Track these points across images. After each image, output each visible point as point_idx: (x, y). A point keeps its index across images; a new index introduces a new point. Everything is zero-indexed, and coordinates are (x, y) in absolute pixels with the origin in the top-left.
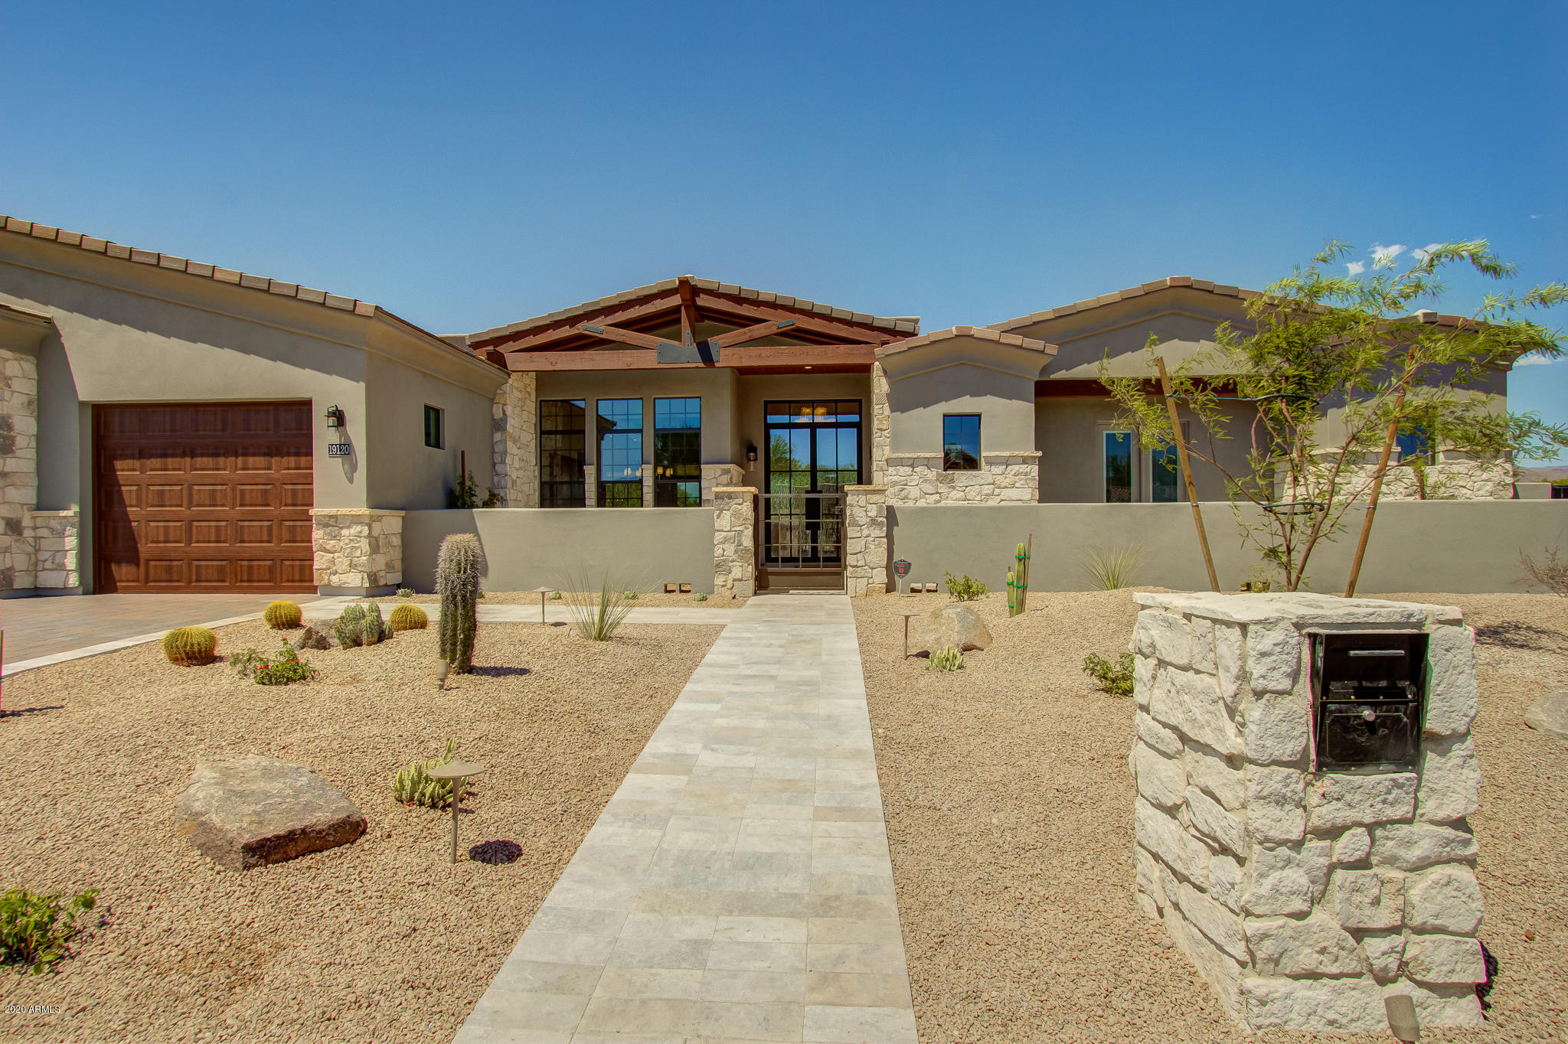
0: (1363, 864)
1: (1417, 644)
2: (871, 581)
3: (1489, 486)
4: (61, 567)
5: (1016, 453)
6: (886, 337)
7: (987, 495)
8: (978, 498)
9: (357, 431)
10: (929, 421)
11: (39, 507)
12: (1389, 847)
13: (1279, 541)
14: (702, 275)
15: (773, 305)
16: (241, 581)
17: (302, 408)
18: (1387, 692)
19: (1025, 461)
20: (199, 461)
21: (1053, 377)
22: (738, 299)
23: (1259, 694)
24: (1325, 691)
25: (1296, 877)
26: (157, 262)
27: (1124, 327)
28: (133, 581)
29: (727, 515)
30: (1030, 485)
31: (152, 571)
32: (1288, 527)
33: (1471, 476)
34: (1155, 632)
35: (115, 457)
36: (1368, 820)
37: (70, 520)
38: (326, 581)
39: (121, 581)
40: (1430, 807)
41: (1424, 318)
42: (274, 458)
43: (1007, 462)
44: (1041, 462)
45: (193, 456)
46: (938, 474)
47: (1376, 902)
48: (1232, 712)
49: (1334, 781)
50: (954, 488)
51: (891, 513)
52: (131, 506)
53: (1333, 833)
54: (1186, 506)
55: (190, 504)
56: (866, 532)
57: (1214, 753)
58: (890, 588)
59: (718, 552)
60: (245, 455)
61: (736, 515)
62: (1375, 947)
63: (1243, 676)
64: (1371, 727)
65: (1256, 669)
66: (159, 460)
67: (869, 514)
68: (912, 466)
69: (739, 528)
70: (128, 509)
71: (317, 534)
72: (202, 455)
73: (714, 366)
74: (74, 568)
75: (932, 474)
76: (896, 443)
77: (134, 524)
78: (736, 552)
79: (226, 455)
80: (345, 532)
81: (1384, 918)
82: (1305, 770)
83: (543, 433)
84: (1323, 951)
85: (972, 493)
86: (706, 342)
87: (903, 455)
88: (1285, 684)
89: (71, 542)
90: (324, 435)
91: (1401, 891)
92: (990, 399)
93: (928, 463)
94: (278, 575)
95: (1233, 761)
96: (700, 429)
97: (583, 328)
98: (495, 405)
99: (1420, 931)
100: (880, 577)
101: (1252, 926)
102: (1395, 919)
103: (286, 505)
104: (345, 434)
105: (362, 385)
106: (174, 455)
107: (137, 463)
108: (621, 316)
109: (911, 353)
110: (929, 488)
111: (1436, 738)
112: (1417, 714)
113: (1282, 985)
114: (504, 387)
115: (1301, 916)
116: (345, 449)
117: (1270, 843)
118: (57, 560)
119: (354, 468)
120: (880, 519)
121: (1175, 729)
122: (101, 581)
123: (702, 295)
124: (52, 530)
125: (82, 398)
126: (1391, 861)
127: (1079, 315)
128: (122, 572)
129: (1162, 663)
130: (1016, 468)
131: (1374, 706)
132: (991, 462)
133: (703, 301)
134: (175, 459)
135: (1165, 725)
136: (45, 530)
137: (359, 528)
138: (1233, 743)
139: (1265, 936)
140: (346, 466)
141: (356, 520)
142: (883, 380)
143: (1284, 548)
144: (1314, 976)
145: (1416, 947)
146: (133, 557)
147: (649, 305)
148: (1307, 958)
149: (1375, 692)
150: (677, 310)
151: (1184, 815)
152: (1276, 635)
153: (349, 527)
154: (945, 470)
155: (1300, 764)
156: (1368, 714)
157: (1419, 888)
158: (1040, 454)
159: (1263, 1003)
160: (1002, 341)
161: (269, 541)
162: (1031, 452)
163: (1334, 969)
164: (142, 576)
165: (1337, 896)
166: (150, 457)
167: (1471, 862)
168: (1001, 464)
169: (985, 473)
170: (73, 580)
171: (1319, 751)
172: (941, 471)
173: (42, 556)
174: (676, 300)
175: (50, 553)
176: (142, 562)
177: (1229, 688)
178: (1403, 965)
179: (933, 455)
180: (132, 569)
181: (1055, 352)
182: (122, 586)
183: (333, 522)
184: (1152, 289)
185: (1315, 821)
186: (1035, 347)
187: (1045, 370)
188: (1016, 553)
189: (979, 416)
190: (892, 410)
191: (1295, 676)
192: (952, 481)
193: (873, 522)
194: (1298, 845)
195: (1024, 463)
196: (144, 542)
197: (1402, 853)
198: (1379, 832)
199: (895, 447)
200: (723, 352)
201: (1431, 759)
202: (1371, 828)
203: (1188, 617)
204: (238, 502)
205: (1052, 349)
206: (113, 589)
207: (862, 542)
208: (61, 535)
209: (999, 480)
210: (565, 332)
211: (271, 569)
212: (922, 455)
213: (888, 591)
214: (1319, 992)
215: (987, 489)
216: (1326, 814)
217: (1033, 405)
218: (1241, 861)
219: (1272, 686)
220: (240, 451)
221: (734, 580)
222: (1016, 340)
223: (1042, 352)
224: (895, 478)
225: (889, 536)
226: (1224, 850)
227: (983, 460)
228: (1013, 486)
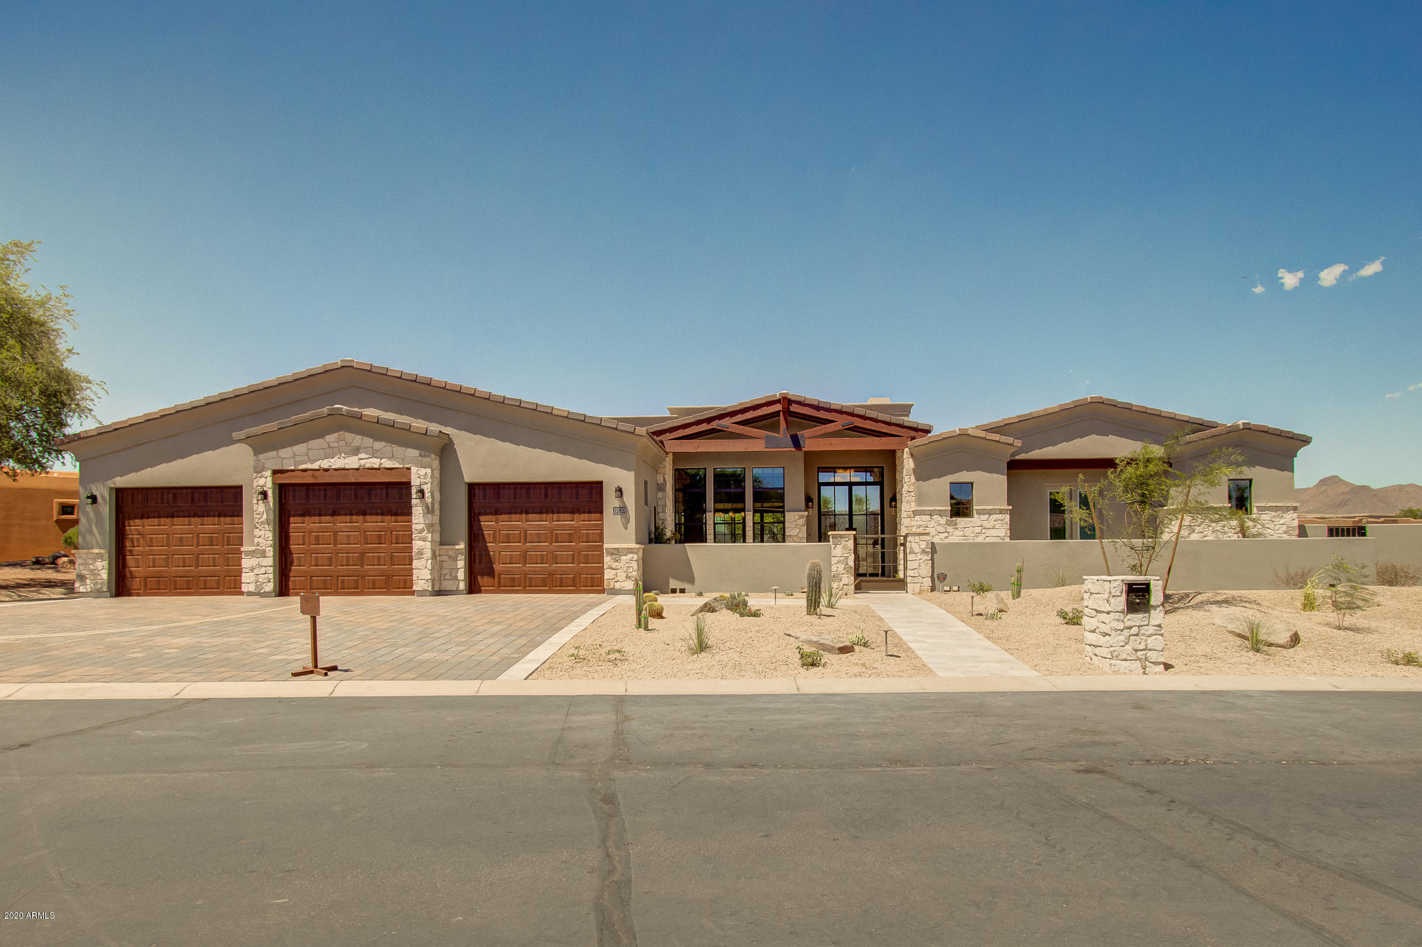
0: (1137, 635)
1: (1148, 585)
2: (922, 585)
3: (1284, 528)
4: (456, 578)
5: (996, 507)
6: (913, 434)
7: (977, 533)
8: (972, 535)
9: (630, 500)
10: (941, 487)
11: (441, 544)
12: (1143, 631)
13: (1137, 561)
14: (795, 392)
15: (840, 412)
16: (556, 586)
17: (598, 486)
18: (1142, 596)
19: (1001, 512)
20: (531, 516)
21: (1017, 458)
22: (817, 408)
23: (1113, 596)
24: (1128, 596)
25: (1122, 638)
26: (519, 405)
27: (1062, 427)
28: (491, 586)
29: (839, 547)
30: (1005, 527)
31: (502, 581)
32: (1141, 556)
33: (1273, 522)
34: (1089, 586)
35: (480, 514)
36: (1138, 625)
37: (461, 551)
38: (612, 586)
39: (483, 587)
40: (1152, 622)
41: (1243, 426)
42: (576, 515)
43: (990, 513)
44: (1012, 513)
45: (527, 513)
46: (947, 520)
47: (1140, 643)
48: (1108, 601)
49: (1130, 616)
50: (957, 529)
51: (933, 546)
52: (490, 543)
53: (1130, 628)
54: (1096, 542)
55: (526, 542)
56: (919, 557)
57: (1104, 612)
58: (933, 589)
59: (834, 569)
60: (558, 512)
61: (845, 547)
62: (1139, 653)
63: (1110, 593)
64: (1139, 604)
65: (1113, 591)
66: (507, 516)
67: (921, 547)
68: (931, 515)
69: (846, 555)
70: (488, 544)
71: (607, 559)
72: (533, 513)
73: (801, 450)
74: (463, 579)
75: (943, 520)
76: (920, 499)
77: (491, 553)
78: (845, 569)
79: (547, 512)
80: (622, 558)
81: (1142, 647)
82: (1124, 614)
83: (676, 490)
84: (1128, 654)
85: (968, 532)
86: (796, 435)
87: (925, 508)
88: (1120, 594)
89: (461, 563)
90: (610, 501)
91: (1146, 641)
92: (979, 473)
93: (941, 513)
94: (578, 582)
95: (1108, 613)
96: (783, 489)
97: (714, 425)
98: (658, 475)
99: (1150, 650)
100: (928, 582)
101: (1112, 649)
102: (1144, 647)
103: (583, 542)
104: (623, 502)
105: (633, 473)
106: (515, 513)
107: (494, 518)
108: (740, 418)
109: (931, 444)
110: (941, 529)
111: (1153, 606)
112: (1148, 601)
113: (1119, 662)
114: (664, 463)
115: (1123, 646)
116: (623, 510)
117: (1116, 630)
118: (453, 574)
119: (628, 521)
120: (927, 550)
121: (1095, 610)
122: (473, 588)
123: (793, 405)
124: (450, 557)
125: (466, 480)
126: (1143, 635)
127: (1033, 420)
128: (483, 581)
129: (1091, 594)
130: (995, 516)
131: (1139, 599)
132: (980, 513)
133: (794, 408)
134: (516, 515)
135: (1092, 609)
136: (446, 557)
137: (631, 555)
138: (1108, 608)
139: (1115, 651)
140: (623, 520)
141: (630, 551)
142: (911, 460)
143: (1139, 564)
144: (1126, 660)
145: (1149, 654)
146: (490, 572)
147: (759, 410)
148: (1124, 656)
149: (1139, 596)
150: (776, 414)
151: (1097, 631)
152: (1117, 583)
153: (626, 555)
154: (951, 517)
155: (1122, 612)
156: (1138, 601)
157: (1150, 640)
158: (1010, 507)
159: (1114, 666)
160: (987, 438)
161: (573, 563)
162: (1005, 507)
163: (1131, 658)
164: (496, 583)
165: (1131, 642)
166: (502, 514)
167: (1162, 635)
168: (986, 514)
169: (976, 520)
170: (462, 586)
171: (1127, 609)
172: (949, 518)
173: (444, 572)
174: (778, 407)
175: (448, 570)
176: (496, 575)
177: (1106, 596)
178: (1146, 658)
179: (944, 508)
180: (491, 579)
181: (1020, 445)
182: (484, 590)
183: (616, 553)
184: (1079, 403)
185: (1126, 625)
186: (1008, 441)
187: (1013, 454)
188: (1016, 568)
189: (972, 484)
190: (918, 479)
191: (1122, 592)
192: (956, 524)
193: (924, 552)
194: (1122, 630)
195: (1001, 513)
196: (497, 563)
197: (1146, 633)
198: (1141, 628)
199: (919, 503)
200: (807, 441)
201: (1152, 612)
202: (1139, 627)
203: (1098, 581)
204: (554, 540)
205: (1018, 443)
206: (479, 592)
207: (917, 562)
208: (456, 560)
209: (985, 524)
210: (704, 427)
211: (574, 579)
212: (937, 508)
213: (931, 591)
214: (1127, 663)
215: (978, 530)
216: (1128, 624)
217: (1006, 477)
218: (1110, 635)
219: (1116, 594)
220: (555, 510)
221: (844, 585)
222: (996, 437)
223: (1012, 445)
224: (920, 523)
225: (932, 559)
226: (1107, 634)
227: (975, 511)
228: (994, 528)
